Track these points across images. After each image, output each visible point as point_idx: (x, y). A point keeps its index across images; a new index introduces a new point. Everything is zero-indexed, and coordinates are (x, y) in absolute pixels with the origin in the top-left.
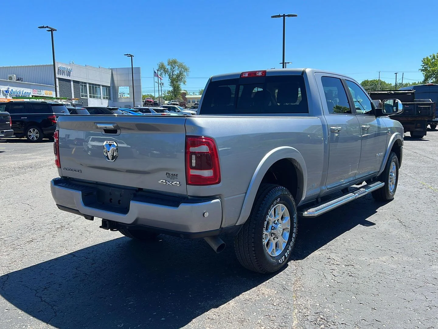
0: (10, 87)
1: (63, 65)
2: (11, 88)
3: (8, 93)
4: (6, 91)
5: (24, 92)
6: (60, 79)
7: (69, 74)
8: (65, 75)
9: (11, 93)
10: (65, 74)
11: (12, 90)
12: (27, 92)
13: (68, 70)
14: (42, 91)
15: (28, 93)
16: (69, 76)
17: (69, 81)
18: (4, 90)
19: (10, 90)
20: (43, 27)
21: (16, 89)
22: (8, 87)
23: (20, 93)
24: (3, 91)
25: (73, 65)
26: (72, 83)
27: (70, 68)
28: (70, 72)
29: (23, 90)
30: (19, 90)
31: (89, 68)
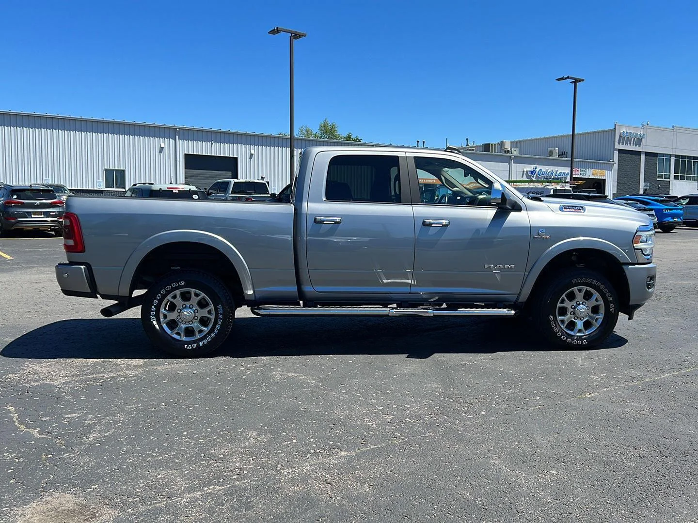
0: (537, 166)
1: (629, 129)
2: (539, 168)
3: (534, 174)
4: (532, 172)
5: (558, 172)
6: (621, 151)
7: (639, 142)
8: (632, 145)
9: (539, 175)
10: (632, 143)
11: (541, 170)
12: (563, 171)
13: (638, 136)
14: (587, 170)
15: (565, 173)
16: (638, 146)
17: (638, 153)
18: (529, 171)
19: (537, 170)
20: (562, 79)
21: (547, 169)
22: (535, 166)
23: (552, 173)
24: (527, 171)
25: (648, 127)
26: (643, 157)
27: (642, 133)
28: (641, 139)
29: (557, 169)
30: (552, 169)
31: (678, 131)
